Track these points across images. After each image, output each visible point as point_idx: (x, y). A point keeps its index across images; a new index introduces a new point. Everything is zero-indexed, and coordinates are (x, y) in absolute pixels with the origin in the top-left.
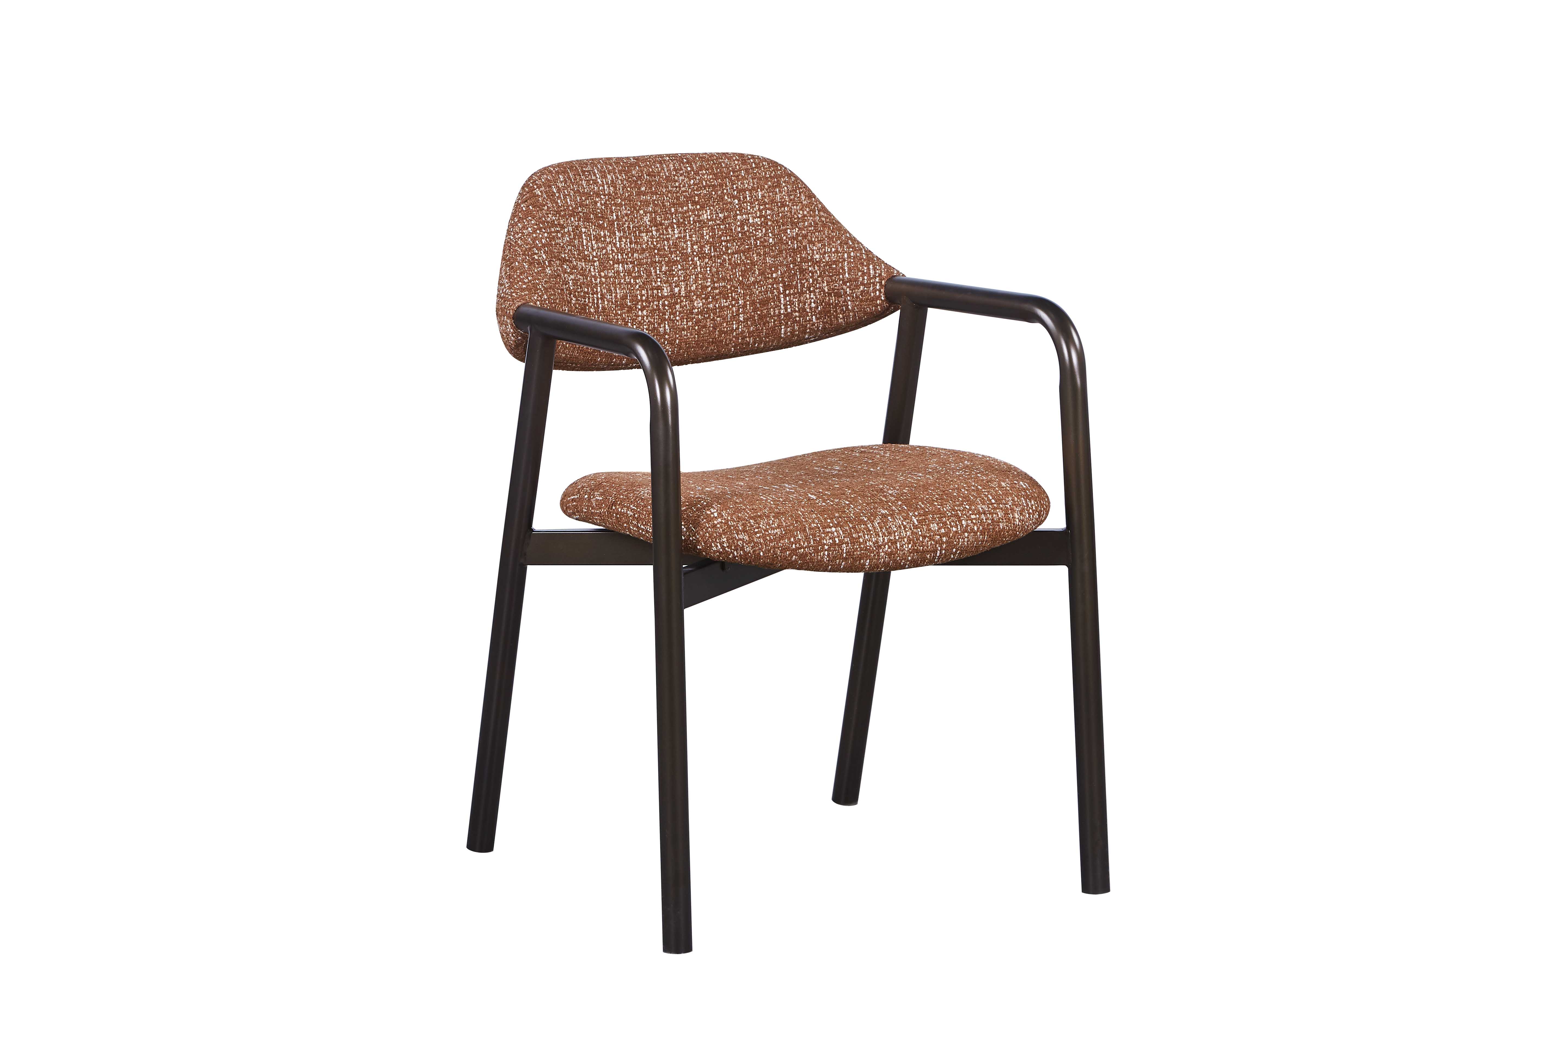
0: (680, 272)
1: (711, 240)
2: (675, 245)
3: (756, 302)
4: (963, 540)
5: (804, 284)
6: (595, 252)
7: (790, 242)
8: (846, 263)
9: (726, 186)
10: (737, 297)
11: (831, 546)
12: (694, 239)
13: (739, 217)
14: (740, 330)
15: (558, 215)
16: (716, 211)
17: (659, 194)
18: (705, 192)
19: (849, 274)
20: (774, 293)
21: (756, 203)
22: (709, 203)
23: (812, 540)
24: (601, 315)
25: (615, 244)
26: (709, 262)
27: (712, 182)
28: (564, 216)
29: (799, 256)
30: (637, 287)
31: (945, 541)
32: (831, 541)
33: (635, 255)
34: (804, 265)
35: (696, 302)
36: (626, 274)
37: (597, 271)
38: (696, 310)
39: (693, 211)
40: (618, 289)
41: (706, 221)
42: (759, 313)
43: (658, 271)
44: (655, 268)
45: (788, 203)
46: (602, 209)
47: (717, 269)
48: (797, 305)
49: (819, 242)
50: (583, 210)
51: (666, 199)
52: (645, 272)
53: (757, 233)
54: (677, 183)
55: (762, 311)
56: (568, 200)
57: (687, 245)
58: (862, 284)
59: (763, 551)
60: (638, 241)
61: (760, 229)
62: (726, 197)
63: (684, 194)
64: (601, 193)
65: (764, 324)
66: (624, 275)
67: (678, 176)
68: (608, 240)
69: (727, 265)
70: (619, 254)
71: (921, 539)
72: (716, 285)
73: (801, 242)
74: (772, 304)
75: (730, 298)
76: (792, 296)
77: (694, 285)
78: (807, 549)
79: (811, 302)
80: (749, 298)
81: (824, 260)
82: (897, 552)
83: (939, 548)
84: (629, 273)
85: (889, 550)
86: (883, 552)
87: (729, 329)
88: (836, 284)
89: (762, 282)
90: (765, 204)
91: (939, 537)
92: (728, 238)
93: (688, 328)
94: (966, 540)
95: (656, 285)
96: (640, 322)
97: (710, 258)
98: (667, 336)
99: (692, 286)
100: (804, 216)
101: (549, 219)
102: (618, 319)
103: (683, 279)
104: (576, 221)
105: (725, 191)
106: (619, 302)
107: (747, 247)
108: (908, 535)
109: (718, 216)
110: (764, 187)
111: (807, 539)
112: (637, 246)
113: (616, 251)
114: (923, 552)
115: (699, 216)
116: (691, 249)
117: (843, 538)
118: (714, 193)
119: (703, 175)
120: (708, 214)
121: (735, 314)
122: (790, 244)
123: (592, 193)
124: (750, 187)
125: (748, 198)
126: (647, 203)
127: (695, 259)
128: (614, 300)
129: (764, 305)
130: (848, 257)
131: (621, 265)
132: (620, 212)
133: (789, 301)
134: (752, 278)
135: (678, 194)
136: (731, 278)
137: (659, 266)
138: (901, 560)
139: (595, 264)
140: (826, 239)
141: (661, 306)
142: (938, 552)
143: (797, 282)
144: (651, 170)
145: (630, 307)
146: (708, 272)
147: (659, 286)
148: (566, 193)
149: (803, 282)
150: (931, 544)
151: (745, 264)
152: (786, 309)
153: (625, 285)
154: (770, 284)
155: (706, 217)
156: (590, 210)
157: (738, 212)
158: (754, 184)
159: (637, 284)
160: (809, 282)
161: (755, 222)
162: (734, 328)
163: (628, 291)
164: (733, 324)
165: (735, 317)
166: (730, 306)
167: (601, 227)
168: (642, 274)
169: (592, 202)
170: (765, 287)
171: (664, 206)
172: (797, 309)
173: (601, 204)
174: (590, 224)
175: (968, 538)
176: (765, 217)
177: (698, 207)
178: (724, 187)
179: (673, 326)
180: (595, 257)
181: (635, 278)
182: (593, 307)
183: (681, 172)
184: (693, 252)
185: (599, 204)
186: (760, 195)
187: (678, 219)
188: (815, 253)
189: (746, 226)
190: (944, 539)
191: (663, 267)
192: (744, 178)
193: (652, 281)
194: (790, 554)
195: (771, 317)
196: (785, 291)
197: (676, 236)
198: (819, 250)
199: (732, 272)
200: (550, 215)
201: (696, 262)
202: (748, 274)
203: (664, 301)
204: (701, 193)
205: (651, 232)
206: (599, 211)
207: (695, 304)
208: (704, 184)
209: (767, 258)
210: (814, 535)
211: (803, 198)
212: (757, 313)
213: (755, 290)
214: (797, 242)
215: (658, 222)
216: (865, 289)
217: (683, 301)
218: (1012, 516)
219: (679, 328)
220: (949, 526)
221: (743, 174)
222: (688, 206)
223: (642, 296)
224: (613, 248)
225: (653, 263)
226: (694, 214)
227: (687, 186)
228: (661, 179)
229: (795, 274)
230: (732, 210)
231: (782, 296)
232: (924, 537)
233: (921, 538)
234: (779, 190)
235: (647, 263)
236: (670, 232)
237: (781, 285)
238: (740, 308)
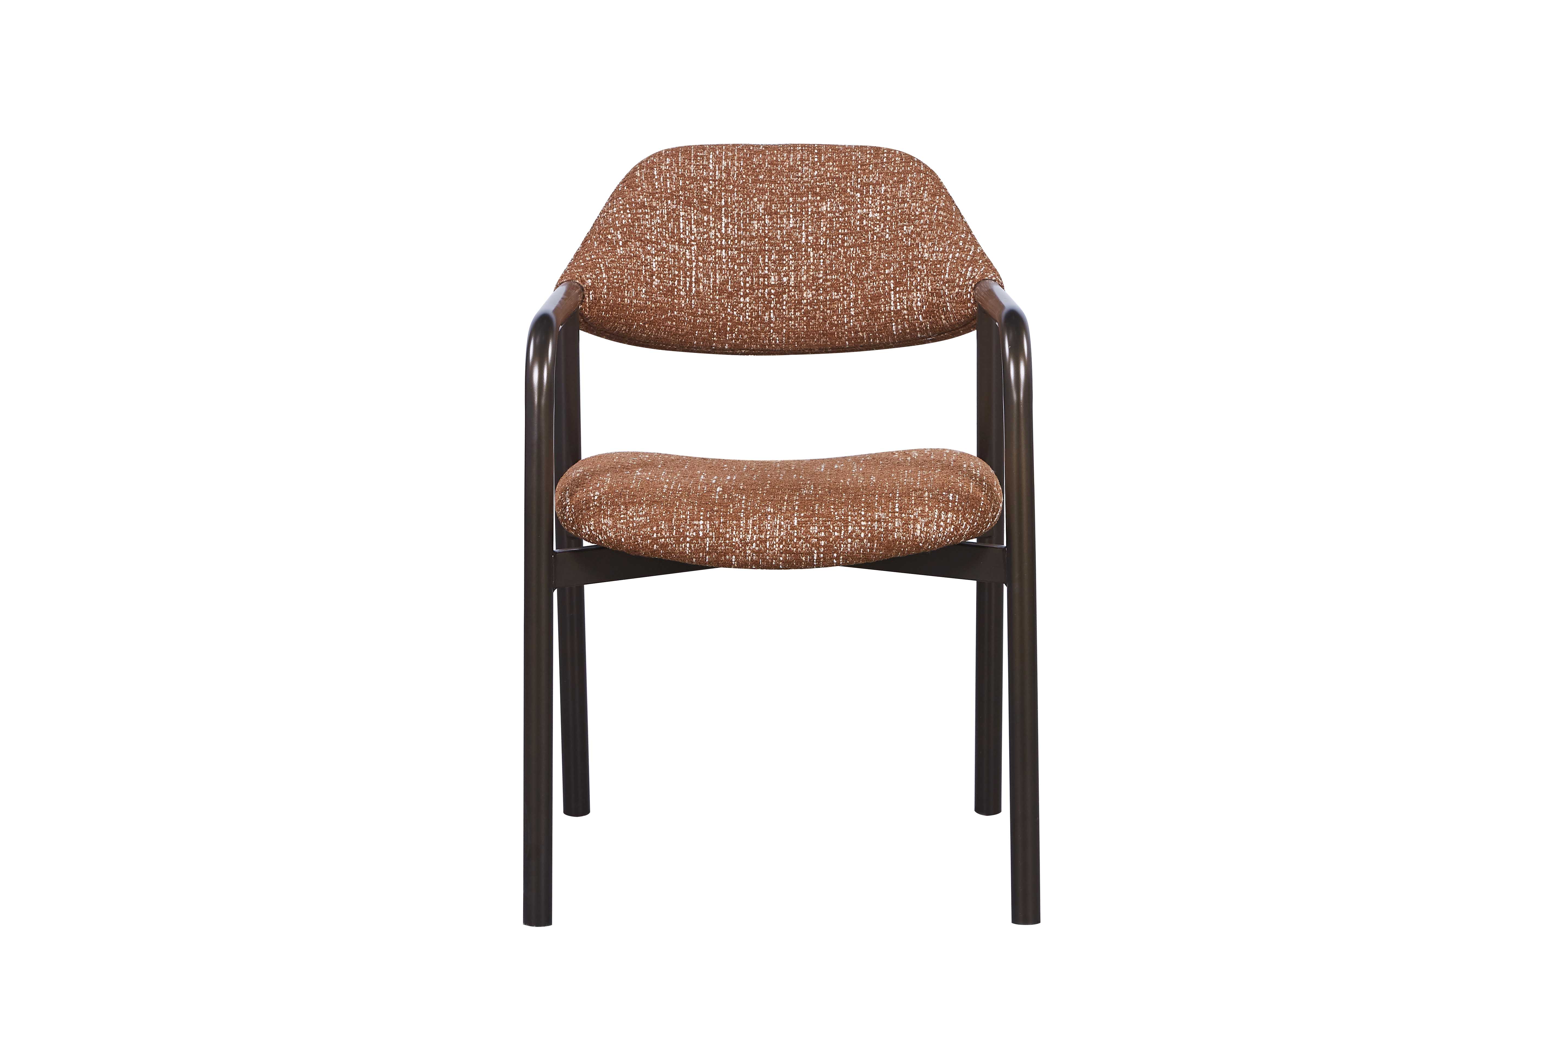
0: (791, 262)
1: (828, 232)
2: (789, 235)
3: (868, 297)
4: (845, 546)
5: (913, 282)
6: (693, 236)
7: (905, 238)
8: (949, 263)
9: (851, 179)
10: (849, 291)
11: (693, 538)
12: (810, 230)
13: (859, 211)
14: (852, 324)
15: (651, 197)
16: (836, 203)
17: (778, 183)
18: (828, 184)
19: (949, 274)
20: (884, 289)
21: (878, 198)
22: (831, 195)
23: (675, 531)
24: (694, 299)
25: (720, 230)
26: (823, 254)
27: (837, 174)
28: (658, 199)
29: (911, 253)
30: (741, 273)
31: (823, 545)
32: (694, 534)
33: (742, 242)
34: (915, 264)
35: (805, 292)
36: (729, 260)
37: (693, 255)
38: (805, 301)
39: (812, 202)
40: (717, 274)
41: (824, 212)
42: (870, 308)
43: (767, 259)
44: (764, 256)
45: (908, 200)
46: (709, 194)
47: (832, 261)
48: (905, 303)
49: (930, 240)
50: (684, 193)
51: (785, 188)
52: (751, 259)
53: (875, 228)
54: (799, 173)
55: (873, 306)
56: (668, 183)
57: (802, 235)
58: (958, 286)
59: (624, 538)
60: (748, 228)
61: (878, 224)
62: (849, 190)
63: (806, 184)
64: (711, 178)
65: (876, 320)
66: (727, 261)
67: (802, 167)
68: (712, 225)
69: (841, 258)
70: (724, 240)
71: (795, 541)
72: (828, 277)
73: (914, 239)
74: (883, 300)
75: (842, 291)
76: (901, 293)
77: (805, 276)
78: (668, 539)
79: (917, 301)
80: (861, 292)
81: (931, 259)
82: (765, 551)
83: (816, 551)
84: (733, 259)
85: (757, 548)
86: (749, 549)
87: (840, 322)
88: (937, 284)
89: (874, 278)
90: (887, 199)
91: (816, 540)
92: (846, 231)
93: (796, 318)
94: (849, 546)
95: (762, 273)
96: (742, 309)
97: (825, 250)
98: (772, 325)
99: (803, 276)
100: (922, 213)
101: (639, 200)
102: (715, 304)
103: (793, 268)
104: (673, 204)
105: (849, 184)
106: (717, 288)
107: (864, 241)
108: (781, 535)
109: (838, 209)
110: (889, 182)
111: (671, 529)
112: (746, 233)
113: (719, 237)
114: (797, 553)
115: (817, 207)
116: (805, 240)
117: (708, 532)
118: (836, 185)
119: (829, 166)
120: (828, 206)
121: (846, 308)
122: (904, 240)
123: (698, 178)
124: (875, 182)
125: (871, 192)
126: (763, 191)
127: (809, 250)
128: (711, 285)
129: (875, 301)
130: (952, 257)
131: (724, 250)
132: (731, 198)
133: (898, 298)
134: (865, 273)
135: (799, 185)
136: (844, 271)
137: (768, 254)
138: (772, 560)
139: (693, 248)
140: (937, 238)
141: (766, 294)
142: (815, 555)
143: (907, 280)
144: (775, 159)
145: (731, 293)
146: (822, 264)
147: (766, 274)
148: (668, 176)
149: (912, 280)
150: (806, 546)
151: (860, 258)
152: (896, 306)
153: (727, 271)
154: (882, 280)
155: (825, 209)
156: (694, 194)
157: (859, 206)
158: (879, 178)
159: (741, 270)
160: (917, 280)
161: (874, 216)
162: (846, 322)
163: (730, 278)
164: (843, 317)
165: (846, 311)
166: (841, 300)
167: (706, 212)
168: (748, 261)
169: (697, 187)
170: (877, 283)
171: (782, 195)
172: (905, 307)
173: (709, 189)
174: (692, 208)
175: (851, 544)
176: (886, 213)
177: (818, 198)
178: (848, 180)
179: (779, 315)
180: (693, 241)
181: (739, 265)
182: (683, 290)
183: (807, 162)
184: (807, 243)
185: (705, 189)
186: (883, 190)
187: (796, 210)
188: (925, 252)
189: (865, 220)
190: (822, 543)
191: (773, 256)
192: (871, 172)
193: (759, 269)
194: (651, 543)
195: (883, 313)
196: (895, 288)
197: (791, 226)
198: (929, 248)
199: (846, 265)
200: (641, 197)
201: (810, 253)
202: (861, 268)
203: (770, 290)
204: (823, 184)
205: (764, 220)
206: (705, 196)
207: (805, 295)
208: (828, 176)
209: (882, 254)
210: (678, 527)
211: (925, 195)
212: (868, 309)
213: (867, 285)
214: (911, 239)
215: (773, 211)
216: (960, 290)
217: (791, 291)
218: (912, 527)
219: (785, 318)
220: (831, 531)
221: (871, 169)
222: (808, 197)
223: (745, 283)
224: (717, 234)
225: (762, 251)
226: (813, 205)
227: (810, 176)
228: (784, 168)
229: (906, 272)
230: (853, 203)
231: (892, 292)
232: (799, 539)
233: (796, 539)
234: (903, 186)
235: (754, 251)
236: (785, 221)
237: (892, 281)
238: (851, 302)
